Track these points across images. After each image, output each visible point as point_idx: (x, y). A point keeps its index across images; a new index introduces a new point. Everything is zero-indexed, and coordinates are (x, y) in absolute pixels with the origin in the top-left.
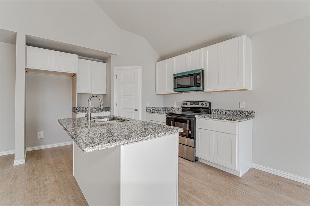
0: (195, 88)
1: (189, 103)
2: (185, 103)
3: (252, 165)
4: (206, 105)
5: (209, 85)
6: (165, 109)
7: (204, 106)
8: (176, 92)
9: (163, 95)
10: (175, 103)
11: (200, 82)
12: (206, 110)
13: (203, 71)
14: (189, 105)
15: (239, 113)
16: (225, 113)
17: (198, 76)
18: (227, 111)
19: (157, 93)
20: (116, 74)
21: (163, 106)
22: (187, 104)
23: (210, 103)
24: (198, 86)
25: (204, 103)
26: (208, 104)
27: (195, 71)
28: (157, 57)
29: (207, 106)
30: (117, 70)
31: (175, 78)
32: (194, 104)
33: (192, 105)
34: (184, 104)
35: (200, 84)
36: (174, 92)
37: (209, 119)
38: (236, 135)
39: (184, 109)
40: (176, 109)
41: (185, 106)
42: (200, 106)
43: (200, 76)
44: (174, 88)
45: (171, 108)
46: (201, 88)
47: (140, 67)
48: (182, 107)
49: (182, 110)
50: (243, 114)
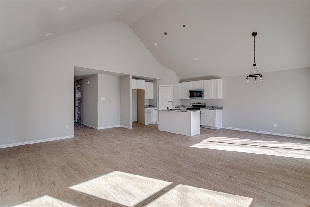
0: (200, 97)
1: (196, 104)
4: (204, 104)
5: (206, 96)
6: (183, 106)
7: (203, 105)
10: (188, 103)
11: (202, 95)
15: (217, 108)
16: (212, 108)
19: (179, 98)
20: (159, 89)
22: (195, 104)
23: (206, 103)
25: (203, 104)
27: (200, 90)
28: (179, 80)
29: (205, 105)
30: (160, 87)
31: (190, 92)
32: (199, 104)
36: (189, 98)
40: (189, 106)
41: (194, 105)
42: (201, 105)
44: (190, 96)
45: (186, 106)
46: (202, 97)
47: (172, 86)
49: (193, 107)
50: (219, 108)
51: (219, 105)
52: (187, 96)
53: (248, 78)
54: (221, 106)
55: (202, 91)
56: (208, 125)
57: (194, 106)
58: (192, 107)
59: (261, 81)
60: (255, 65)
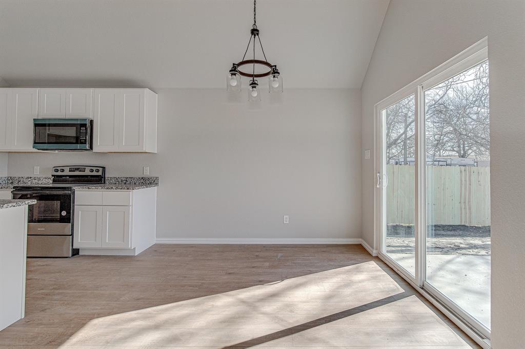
0: (79, 146)
1: (67, 169)
2: (59, 168)
3: (154, 241)
4: (98, 170)
5: (99, 145)
6: (11, 180)
7: (94, 173)
8: (38, 149)
9: (7, 154)
10: (37, 168)
11: (86, 138)
12: (96, 179)
13: (92, 122)
14: (67, 173)
15: (142, 181)
16: (125, 182)
17: (83, 128)
18: (128, 179)
21: (6, 176)
22: (62, 171)
23: (104, 168)
24: (82, 143)
25: (94, 169)
26: (101, 169)
27: (77, 120)
29: (100, 173)
31: (36, 125)
32: (77, 169)
33: (74, 171)
34: (57, 171)
35: (85, 140)
36: (34, 149)
37: (95, 190)
38: (129, 206)
39: (57, 179)
40: (39, 179)
41: (59, 173)
42: (87, 172)
43: (86, 129)
44: (35, 143)
45: (28, 178)
46: (87, 146)
48: (53, 176)
49: (54, 181)
50: (147, 182)
51: (147, 173)
52: (24, 141)
53: (234, 70)
54: (154, 175)
55: (84, 125)
56: (104, 246)
60: (255, 32)
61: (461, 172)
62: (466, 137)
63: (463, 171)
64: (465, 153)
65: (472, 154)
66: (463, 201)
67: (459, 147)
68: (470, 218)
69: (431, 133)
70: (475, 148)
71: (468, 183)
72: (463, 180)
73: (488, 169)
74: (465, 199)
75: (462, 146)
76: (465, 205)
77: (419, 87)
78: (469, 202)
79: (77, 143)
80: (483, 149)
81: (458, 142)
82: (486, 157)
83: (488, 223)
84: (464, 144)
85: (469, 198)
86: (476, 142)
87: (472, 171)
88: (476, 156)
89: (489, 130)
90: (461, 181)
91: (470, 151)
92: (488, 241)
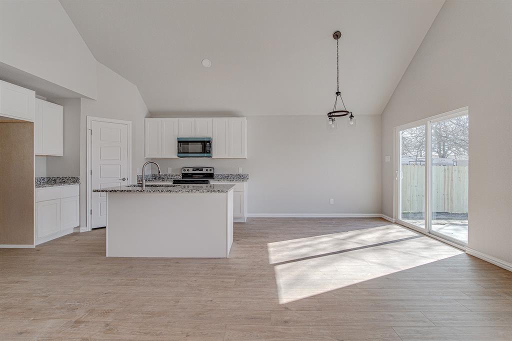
0: (206, 155)
1: (191, 169)
2: (186, 169)
4: (210, 170)
7: (209, 172)
8: (179, 157)
10: (171, 169)
11: (210, 149)
12: (210, 175)
14: (191, 171)
15: (238, 177)
17: (208, 144)
18: (229, 176)
20: (89, 127)
23: (214, 168)
24: (207, 153)
25: (209, 169)
26: (212, 169)
27: (204, 138)
29: (212, 172)
30: (91, 121)
31: (179, 142)
32: (198, 169)
33: (195, 171)
35: (210, 151)
36: (177, 157)
38: (243, 191)
41: (187, 172)
42: (204, 171)
43: (210, 144)
44: (179, 153)
45: (165, 175)
46: (211, 155)
47: (130, 123)
48: (182, 174)
49: (183, 177)
50: (242, 178)
51: (241, 171)
52: (171, 152)
54: (245, 173)
55: (209, 142)
57: (185, 175)
58: (180, 178)
59: (350, 125)
60: (338, 93)
61: (445, 170)
62: (446, 139)
63: (446, 169)
64: (445, 153)
65: (451, 154)
66: (446, 193)
67: (439, 148)
68: (452, 207)
69: (413, 136)
70: (454, 149)
71: (450, 179)
72: (447, 176)
73: (467, 168)
74: (448, 192)
75: (442, 147)
76: (448, 197)
77: (428, 122)
78: (451, 194)
79: (204, 153)
80: (462, 149)
81: (439, 143)
82: (465, 157)
83: (466, 210)
84: (444, 145)
85: (451, 191)
86: (456, 143)
87: (454, 170)
88: (455, 156)
89: (467, 132)
90: (445, 177)
91: (450, 152)
92: (466, 222)
